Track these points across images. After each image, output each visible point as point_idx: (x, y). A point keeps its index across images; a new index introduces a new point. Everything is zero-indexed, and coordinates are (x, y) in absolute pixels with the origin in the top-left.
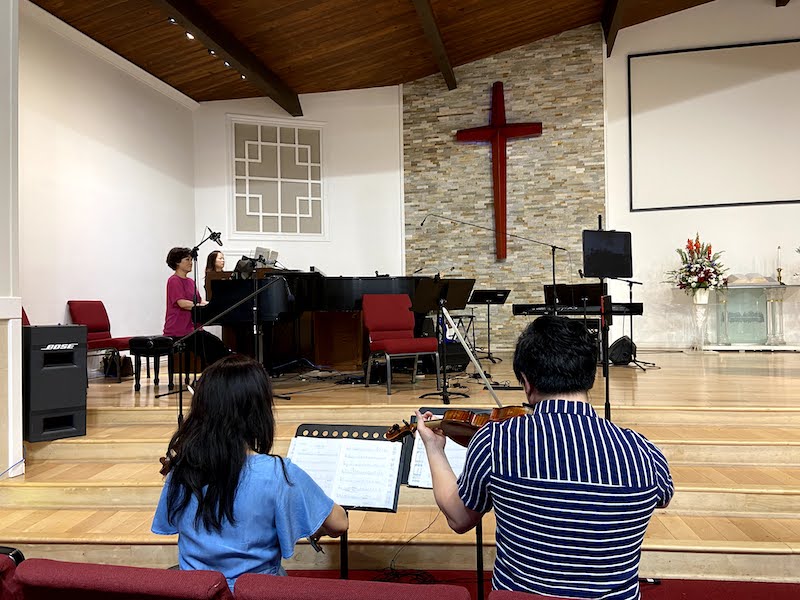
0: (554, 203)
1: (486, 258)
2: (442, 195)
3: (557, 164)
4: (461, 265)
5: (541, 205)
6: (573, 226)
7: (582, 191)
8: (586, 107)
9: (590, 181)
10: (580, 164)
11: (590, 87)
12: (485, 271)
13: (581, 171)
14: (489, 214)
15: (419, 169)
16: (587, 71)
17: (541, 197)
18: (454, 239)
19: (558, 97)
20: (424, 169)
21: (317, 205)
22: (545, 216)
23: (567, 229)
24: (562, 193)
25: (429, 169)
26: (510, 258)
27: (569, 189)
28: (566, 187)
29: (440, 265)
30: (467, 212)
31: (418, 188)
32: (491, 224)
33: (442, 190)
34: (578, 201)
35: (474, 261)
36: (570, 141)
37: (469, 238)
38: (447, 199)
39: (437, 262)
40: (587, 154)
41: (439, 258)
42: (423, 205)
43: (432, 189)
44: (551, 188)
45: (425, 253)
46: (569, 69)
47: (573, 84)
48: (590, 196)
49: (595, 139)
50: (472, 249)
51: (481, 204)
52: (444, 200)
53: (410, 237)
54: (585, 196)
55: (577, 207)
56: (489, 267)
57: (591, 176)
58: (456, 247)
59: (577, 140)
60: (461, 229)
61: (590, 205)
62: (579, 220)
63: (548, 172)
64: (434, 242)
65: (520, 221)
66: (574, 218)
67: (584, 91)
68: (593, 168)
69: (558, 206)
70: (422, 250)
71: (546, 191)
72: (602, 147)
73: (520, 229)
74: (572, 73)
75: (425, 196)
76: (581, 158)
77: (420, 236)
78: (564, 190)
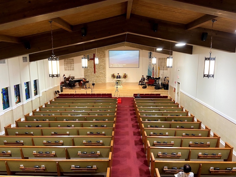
1: (93, 73)
3: (101, 63)
5: (99, 67)
8: (104, 57)
14: (94, 68)
19: (101, 56)
21: (73, 67)
22: (100, 69)
26: (96, 73)
30: (91, 68)
32: (94, 69)
36: (102, 61)
37: (91, 71)
38: (89, 66)
40: (104, 62)
49: (105, 60)
51: (93, 67)
65: (97, 69)
67: (103, 55)
68: (104, 64)
73: (97, 70)
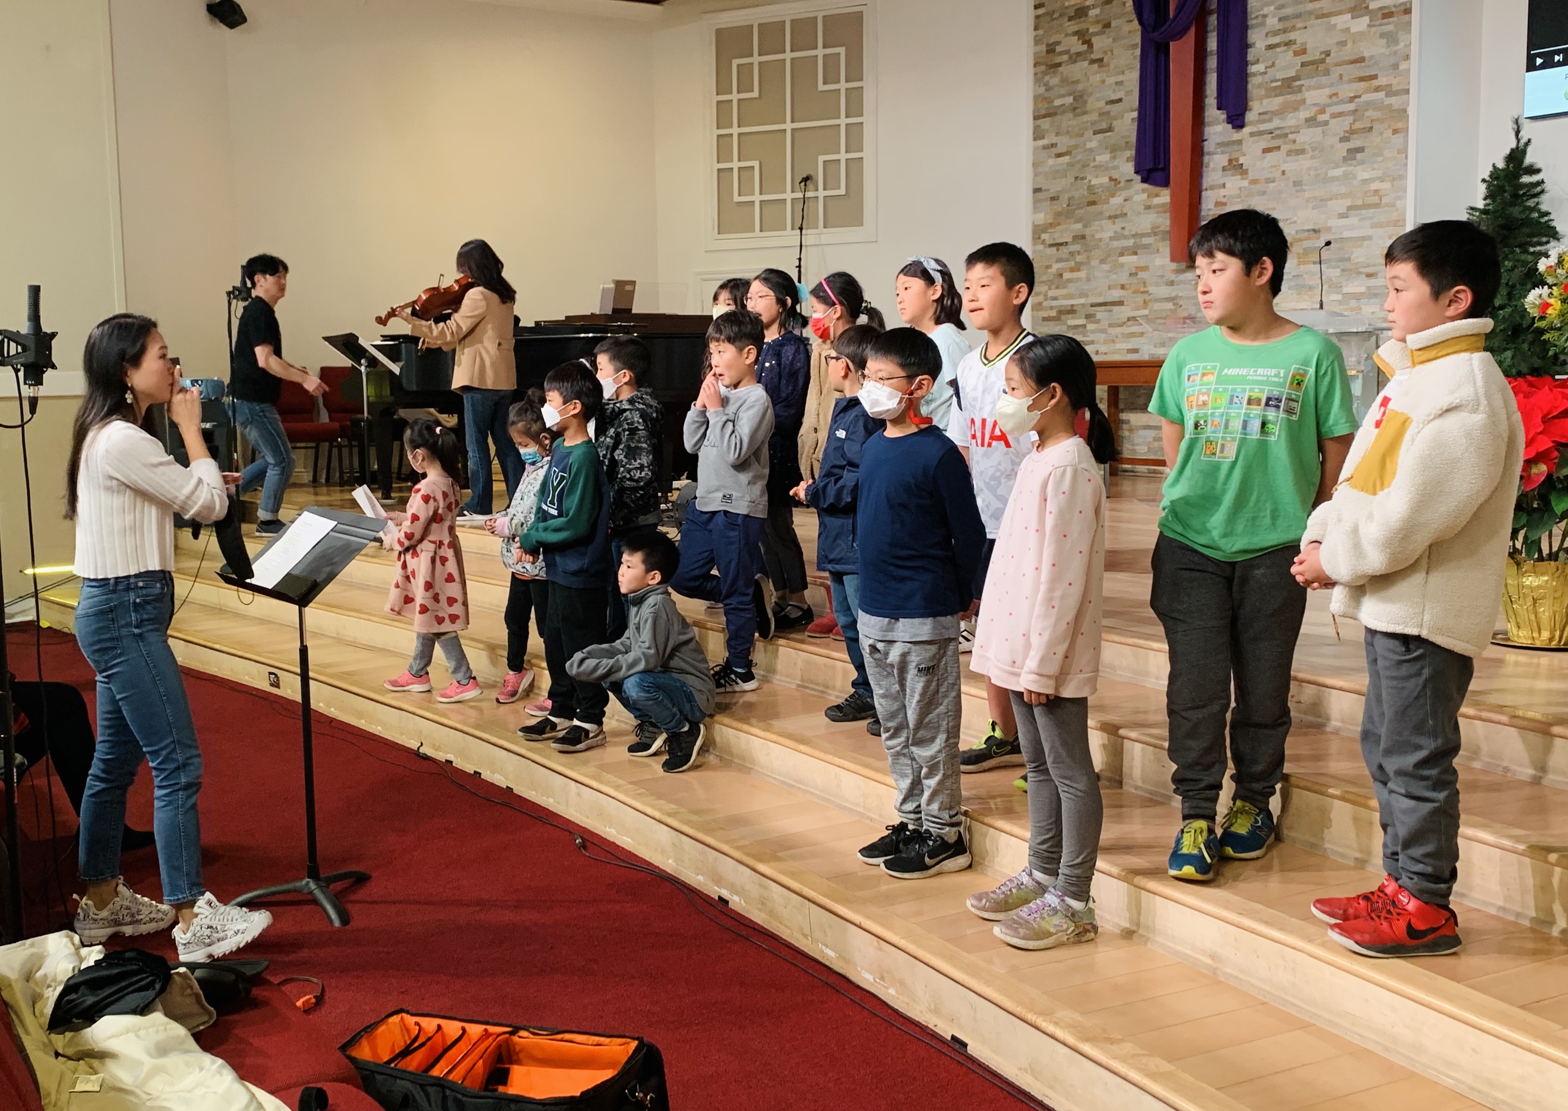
0: (1303, 114)
2: (1094, 116)
3: (1311, 13)
4: (1124, 278)
5: (1276, 123)
6: (1338, 172)
7: (1362, 79)
9: (1378, 49)
10: (1360, 8)
12: (1165, 291)
13: (1361, 24)
15: (1058, 60)
17: (1275, 103)
18: (1113, 218)
20: (1065, 57)
21: (855, 168)
22: (1285, 148)
23: (1326, 180)
24: (1320, 87)
25: (1075, 58)
27: (1334, 76)
28: (1327, 73)
29: (1088, 279)
31: (1057, 103)
33: (1095, 103)
34: (1351, 107)
35: (1145, 269)
37: (1139, 213)
38: (1104, 126)
39: (1082, 274)
41: (1088, 263)
42: (1063, 142)
43: (1079, 105)
44: (1297, 78)
45: (1065, 250)
48: (1377, 89)
50: (1146, 241)
52: (1097, 128)
53: (1041, 218)
54: (1369, 90)
55: (1350, 119)
56: (1171, 283)
57: (1382, 36)
58: (1116, 237)
60: (1125, 194)
61: (1376, 114)
62: (1351, 156)
63: (1292, 36)
64: (1079, 226)
65: (1235, 167)
66: (1343, 150)
68: (1388, 14)
69: (1311, 121)
70: (1058, 245)
71: (1288, 85)
73: (1233, 186)
75: (1067, 121)
77: (1058, 214)
78: (1324, 80)
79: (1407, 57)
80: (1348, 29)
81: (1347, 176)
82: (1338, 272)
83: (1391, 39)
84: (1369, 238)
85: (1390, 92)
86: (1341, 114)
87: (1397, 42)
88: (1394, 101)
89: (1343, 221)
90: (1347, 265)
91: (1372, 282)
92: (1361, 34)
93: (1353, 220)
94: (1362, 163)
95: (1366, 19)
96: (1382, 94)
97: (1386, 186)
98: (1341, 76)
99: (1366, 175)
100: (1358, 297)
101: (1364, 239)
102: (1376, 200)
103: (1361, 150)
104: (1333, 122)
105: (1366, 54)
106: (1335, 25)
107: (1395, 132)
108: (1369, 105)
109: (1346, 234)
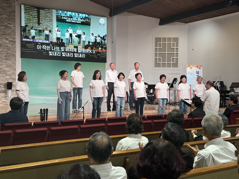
6: (4, 61)
7: (7, 49)
8: (9, 20)
9: (10, 46)
10: (7, 39)
11: (11, 12)
13: (7, 42)
16: (10, 7)
23: (2, 62)
28: (2, 47)
34: (6, 52)
36: (4, 30)
40: (9, 36)
46: (3, 4)
47: (5, 10)
48: (10, 51)
49: (12, 31)
54: (9, 51)
57: (11, 44)
59: (6, 30)
61: (10, 54)
62: (6, 59)
66: (5, 58)
67: (8, 14)
68: (12, 41)
72: (15, 35)
74: (4, 6)
76: (7, 37)
79: (15, 48)
80: (5, 42)
81: (6, 62)
82: (4, 75)
83: (12, 45)
84: (10, 71)
85: (13, 52)
86: (4, 53)
87: (13, 45)
88: (13, 53)
89: (5, 68)
90: (6, 74)
91: (11, 77)
92: (7, 43)
93: (7, 68)
94: (8, 60)
95: (8, 41)
96: (11, 52)
97: (12, 64)
98: (4, 48)
99: (9, 62)
100: (8, 79)
101: (9, 71)
102: (11, 66)
103: (8, 59)
104: (3, 54)
105: (8, 46)
106: (3, 41)
107: (14, 57)
108: (9, 53)
109: (6, 70)
